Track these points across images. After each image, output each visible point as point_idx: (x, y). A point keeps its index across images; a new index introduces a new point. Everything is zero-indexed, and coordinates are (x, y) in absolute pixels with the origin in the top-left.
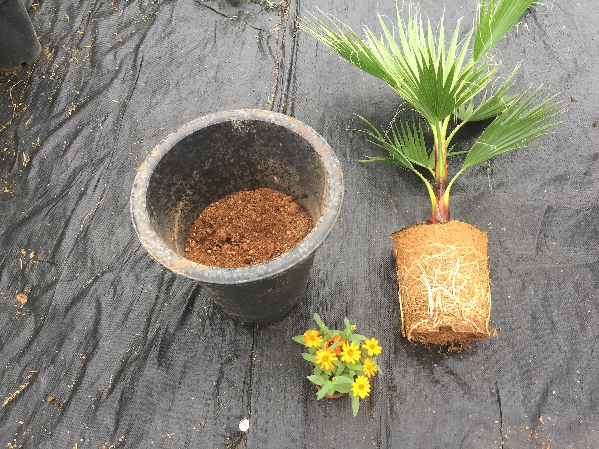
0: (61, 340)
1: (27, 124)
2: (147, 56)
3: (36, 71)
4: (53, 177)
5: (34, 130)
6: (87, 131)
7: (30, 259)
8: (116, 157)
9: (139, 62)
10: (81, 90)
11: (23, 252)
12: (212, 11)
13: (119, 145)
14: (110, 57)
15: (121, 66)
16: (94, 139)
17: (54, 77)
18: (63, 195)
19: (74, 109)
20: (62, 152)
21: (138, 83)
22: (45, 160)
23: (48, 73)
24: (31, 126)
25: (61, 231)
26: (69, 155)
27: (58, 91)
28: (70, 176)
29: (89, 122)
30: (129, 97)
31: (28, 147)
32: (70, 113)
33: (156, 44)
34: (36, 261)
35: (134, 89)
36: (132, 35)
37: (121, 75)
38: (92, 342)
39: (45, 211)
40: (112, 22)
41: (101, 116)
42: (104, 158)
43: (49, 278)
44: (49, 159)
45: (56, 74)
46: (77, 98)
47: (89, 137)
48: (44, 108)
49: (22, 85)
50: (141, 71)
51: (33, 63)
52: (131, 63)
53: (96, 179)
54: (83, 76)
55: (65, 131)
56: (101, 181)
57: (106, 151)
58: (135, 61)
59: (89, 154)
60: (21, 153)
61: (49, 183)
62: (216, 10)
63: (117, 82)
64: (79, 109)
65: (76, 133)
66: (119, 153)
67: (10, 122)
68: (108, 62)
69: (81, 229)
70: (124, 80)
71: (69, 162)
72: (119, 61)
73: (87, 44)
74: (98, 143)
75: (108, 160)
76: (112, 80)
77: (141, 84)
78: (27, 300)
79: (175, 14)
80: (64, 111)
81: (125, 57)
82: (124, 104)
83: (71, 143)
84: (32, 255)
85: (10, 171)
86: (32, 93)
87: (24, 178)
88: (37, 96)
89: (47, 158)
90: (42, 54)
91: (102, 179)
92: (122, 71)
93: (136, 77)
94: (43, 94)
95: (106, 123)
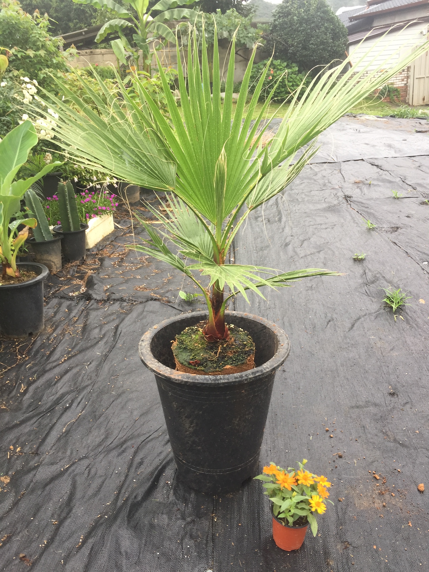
0: (37, 509)
1: (27, 366)
2: (124, 330)
3: (39, 337)
4: (45, 398)
5: (34, 370)
6: (75, 371)
7: (17, 452)
8: (96, 386)
9: (118, 333)
10: (73, 348)
11: (12, 447)
12: (173, 309)
13: (99, 379)
14: (97, 331)
15: (104, 335)
16: (80, 375)
17: (52, 341)
18: (51, 409)
19: (66, 359)
20: (53, 383)
21: (117, 344)
22: (39, 387)
23: (48, 339)
24: (30, 368)
25: (46, 432)
26: (59, 385)
27: (55, 349)
28: (58, 398)
29: (77, 365)
30: (110, 351)
31: (26, 380)
32: (63, 361)
33: (132, 324)
34: (22, 453)
35: (114, 347)
36: (114, 320)
37: (105, 340)
38: (66, 511)
39: (35, 419)
40: (99, 313)
41: (87, 362)
42: (87, 386)
43: (32, 464)
44: (43, 387)
45: (54, 340)
46: (69, 353)
47: (76, 374)
48: (42, 358)
49: (27, 345)
50: (120, 338)
51: (37, 334)
52: (113, 334)
53: (79, 399)
54: (75, 341)
55: (57, 371)
56: (83, 401)
57: (89, 382)
58: (115, 333)
59: (75, 384)
60: (20, 384)
61: (40, 401)
62: (176, 308)
63: (102, 343)
64: (69, 358)
65: (66, 372)
66: (99, 383)
67: (14, 365)
68: (95, 333)
69: (64, 431)
70: (106, 343)
71: (59, 389)
72: (103, 332)
73: (80, 324)
74: (83, 378)
75: (90, 387)
76: (97, 342)
77: (119, 345)
78: (10, 480)
79: (146, 309)
80: (58, 359)
81: (108, 331)
82: (106, 355)
83: (61, 377)
84: (18, 449)
85: (8, 395)
86: (34, 350)
87: (20, 399)
88: (37, 352)
89: (41, 386)
90: (45, 329)
91: (84, 399)
92: (106, 337)
93: (116, 341)
94: (43, 350)
95: (91, 366)
